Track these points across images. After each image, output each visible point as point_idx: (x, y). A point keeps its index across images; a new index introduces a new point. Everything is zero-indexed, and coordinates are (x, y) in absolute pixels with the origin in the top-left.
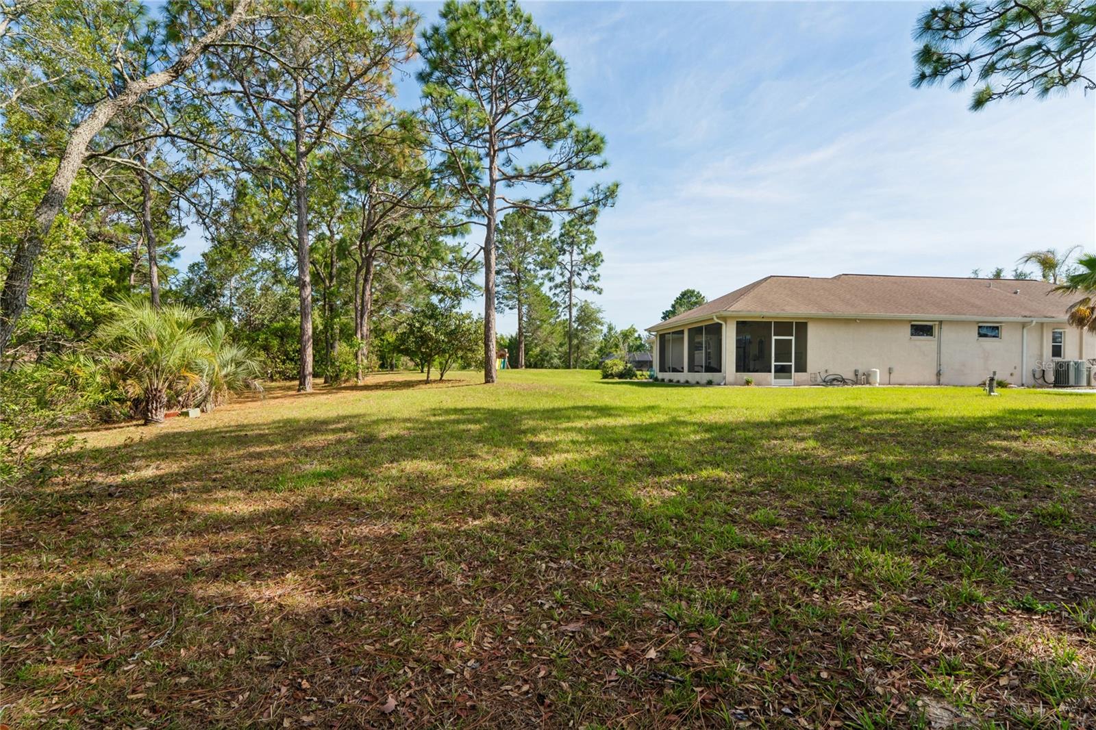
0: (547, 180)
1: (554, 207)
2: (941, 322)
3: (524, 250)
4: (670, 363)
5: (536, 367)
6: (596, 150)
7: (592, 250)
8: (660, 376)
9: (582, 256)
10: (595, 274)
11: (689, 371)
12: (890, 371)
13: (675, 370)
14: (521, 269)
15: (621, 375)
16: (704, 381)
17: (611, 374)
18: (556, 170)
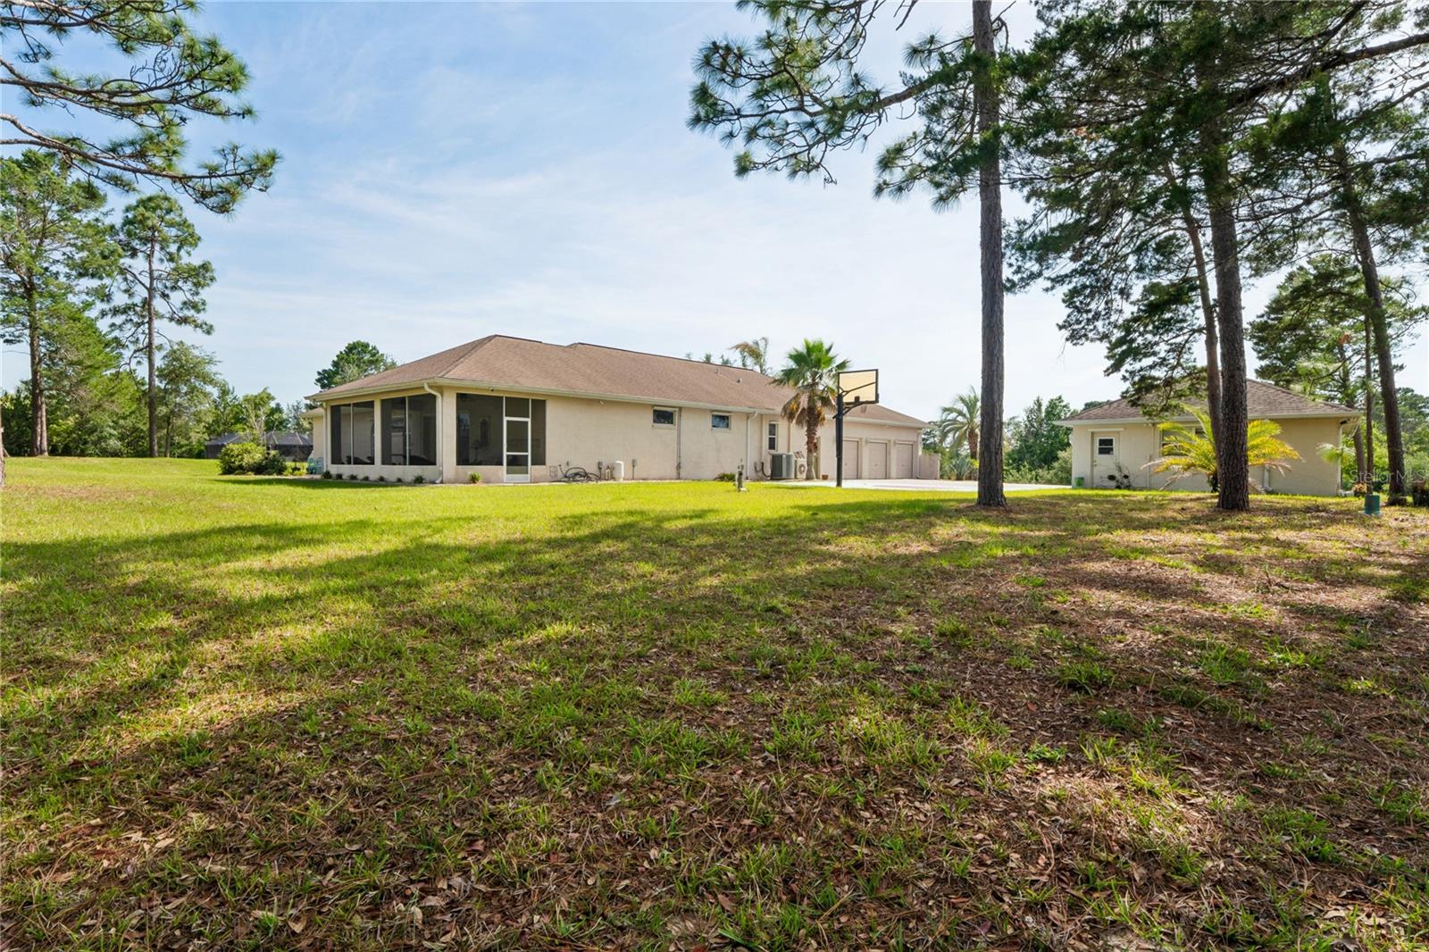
0: (123, 111)
1: (143, 167)
2: (680, 408)
3: (44, 234)
4: (348, 448)
5: (67, 452)
6: (232, 81)
7: (192, 258)
8: (334, 470)
9: (173, 265)
10: (196, 299)
11: (384, 463)
12: (634, 463)
13: (358, 462)
14: (37, 269)
15: (259, 469)
16: (410, 478)
17: (241, 467)
18: (145, 97)
